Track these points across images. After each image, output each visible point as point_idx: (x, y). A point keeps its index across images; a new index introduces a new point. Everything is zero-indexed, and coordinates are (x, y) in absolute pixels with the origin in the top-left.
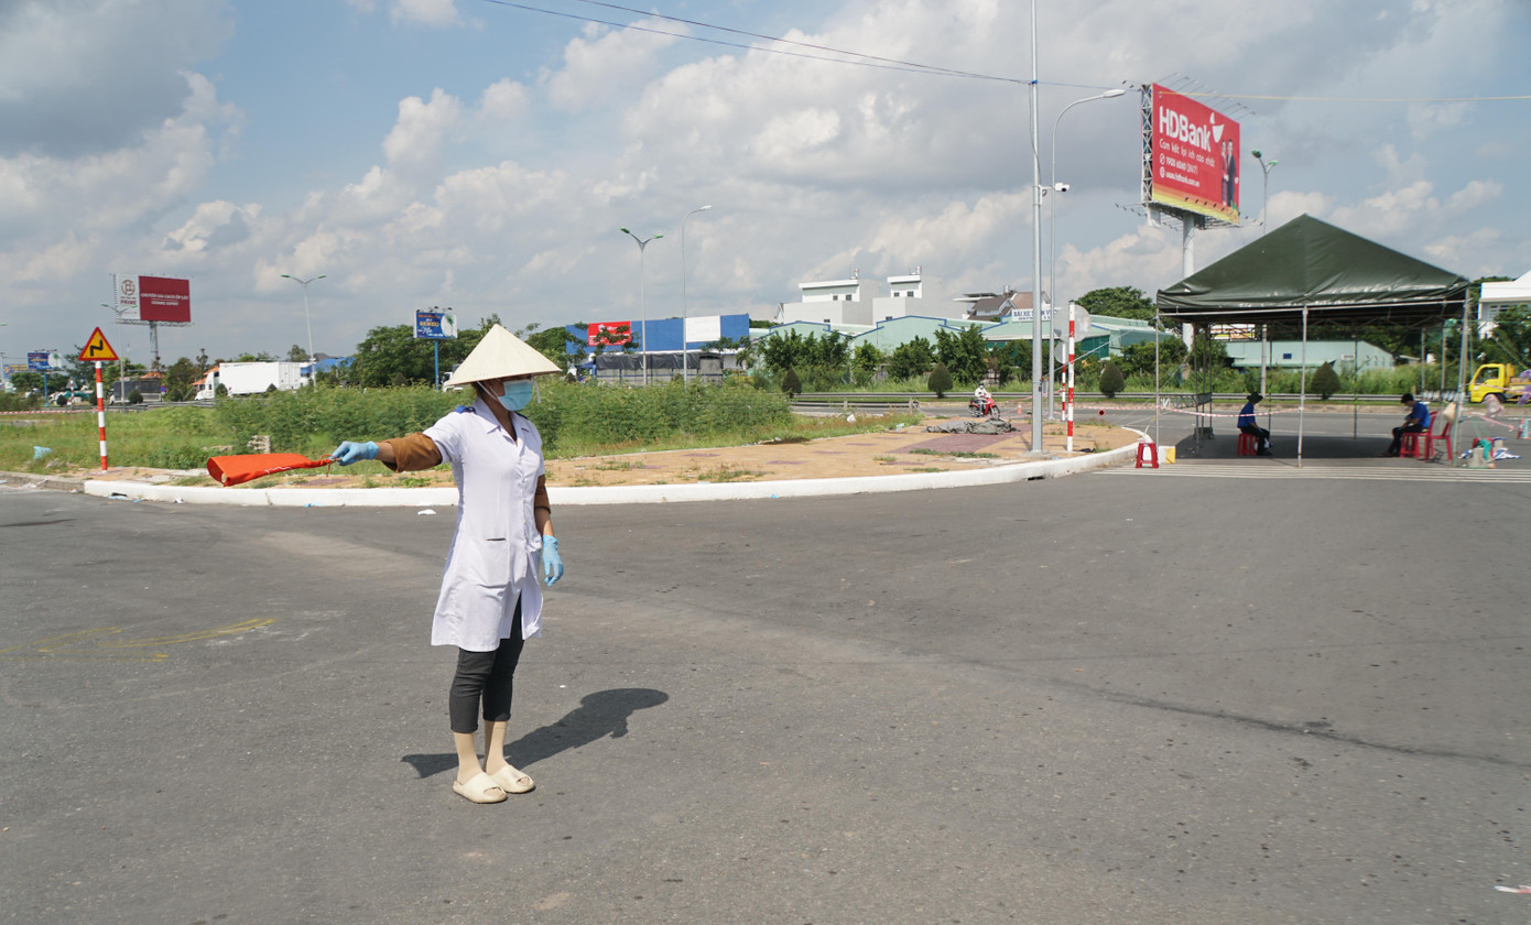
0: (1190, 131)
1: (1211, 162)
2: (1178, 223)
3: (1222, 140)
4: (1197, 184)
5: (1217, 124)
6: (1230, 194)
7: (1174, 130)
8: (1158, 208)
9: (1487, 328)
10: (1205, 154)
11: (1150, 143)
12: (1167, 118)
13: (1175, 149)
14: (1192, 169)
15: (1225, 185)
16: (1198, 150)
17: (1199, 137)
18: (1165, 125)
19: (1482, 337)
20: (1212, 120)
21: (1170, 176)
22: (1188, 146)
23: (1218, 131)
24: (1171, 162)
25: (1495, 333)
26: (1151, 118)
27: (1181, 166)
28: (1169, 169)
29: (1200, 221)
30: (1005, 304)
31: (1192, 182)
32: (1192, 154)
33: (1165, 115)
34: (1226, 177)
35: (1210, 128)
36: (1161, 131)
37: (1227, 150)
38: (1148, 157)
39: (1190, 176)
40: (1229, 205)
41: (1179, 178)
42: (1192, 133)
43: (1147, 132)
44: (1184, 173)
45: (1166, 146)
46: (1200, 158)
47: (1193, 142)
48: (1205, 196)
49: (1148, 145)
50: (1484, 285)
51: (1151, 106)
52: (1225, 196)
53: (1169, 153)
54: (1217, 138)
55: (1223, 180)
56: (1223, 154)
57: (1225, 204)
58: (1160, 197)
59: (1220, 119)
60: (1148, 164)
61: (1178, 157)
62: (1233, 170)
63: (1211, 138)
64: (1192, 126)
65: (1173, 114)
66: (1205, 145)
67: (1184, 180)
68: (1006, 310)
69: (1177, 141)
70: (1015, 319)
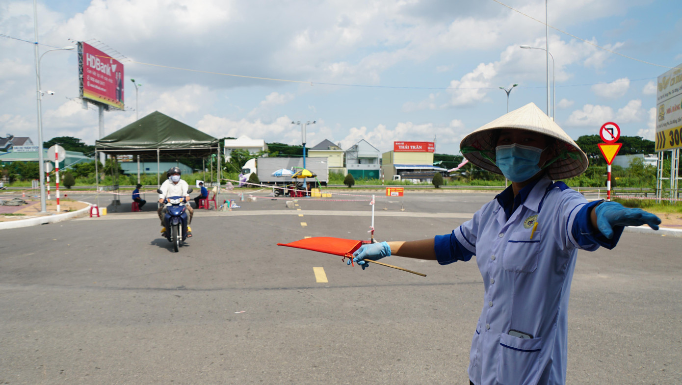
0: (101, 66)
1: (111, 81)
2: (96, 108)
3: (116, 71)
4: (105, 90)
5: (114, 64)
6: (120, 96)
7: (94, 65)
8: (87, 100)
9: (228, 158)
10: (108, 77)
11: (82, 70)
12: (90, 59)
13: (94, 73)
14: (102, 83)
15: (118, 92)
16: (105, 75)
17: (105, 69)
18: (89, 62)
19: (226, 161)
20: (111, 62)
21: (92, 86)
22: (100, 72)
23: (114, 67)
24: (93, 79)
25: (231, 160)
26: (82, 58)
27: (97, 81)
28: (92, 82)
29: (106, 107)
30: (8, 143)
31: (102, 89)
32: (102, 77)
33: (89, 57)
34: (118, 88)
35: (110, 65)
36: (88, 64)
37: (118, 76)
38: (81, 76)
39: (101, 86)
40: (120, 101)
41: (96, 87)
42: (102, 67)
43: (81, 64)
44: (99, 85)
45: (90, 72)
46: (106, 79)
47: (103, 71)
48: (109, 96)
49: (81, 71)
50: (226, 141)
51: (83, 52)
52: (118, 97)
53: (92, 75)
54: (114, 70)
55: (116, 89)
56: (116, 78)
57: (118, 100)
58: (86, 95)
59: (115, 62)
60: (81, 79)
61: (96, 77)
62: (121, 85)
63: (111, 70)
64: (102, 64)
65: (93, 57)
66: (108, 73)
67: (99, 88)
68: (9, 146)
69: (95, 70)
70: (15, 150)
